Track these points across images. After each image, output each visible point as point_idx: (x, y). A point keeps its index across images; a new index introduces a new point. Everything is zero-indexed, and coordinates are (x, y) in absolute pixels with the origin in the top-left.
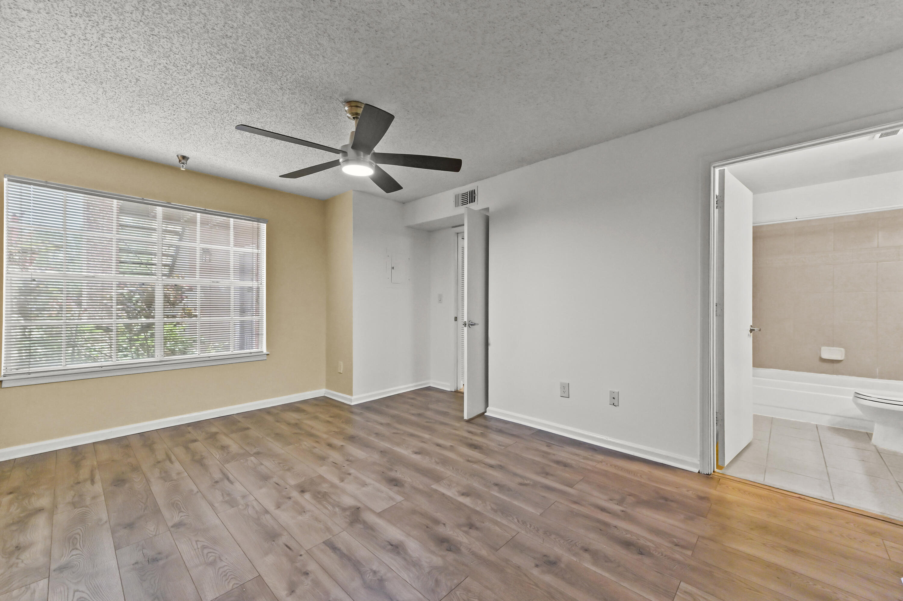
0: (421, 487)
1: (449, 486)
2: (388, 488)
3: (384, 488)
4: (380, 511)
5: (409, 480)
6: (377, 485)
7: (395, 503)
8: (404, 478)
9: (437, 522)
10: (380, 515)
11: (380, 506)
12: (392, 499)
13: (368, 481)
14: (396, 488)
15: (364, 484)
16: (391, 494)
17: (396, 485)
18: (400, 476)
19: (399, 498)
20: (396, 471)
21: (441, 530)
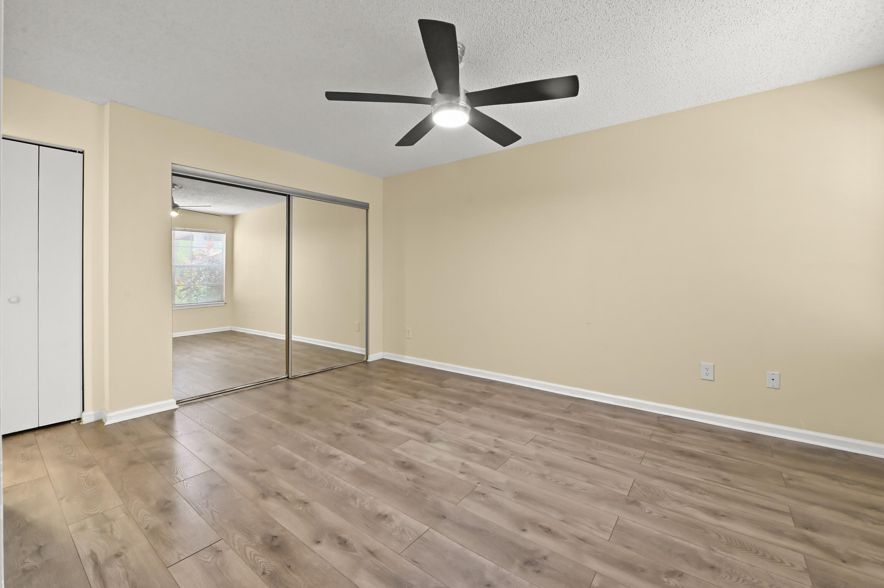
0: (376, 462)
1: (346, 465)
2: (410, 459)
3: (414, 459)
4: (409, 441)
5: (390, 469)
6: (423, 462)
7: (399, 446)
8: (396, 471)
9: (364, 436)
10: (410, 438)
11: (410, 444)
12: (404, 450)
13: (434, 465)
14: (403, 459)
15: (436, 461)
16: (405, 454)
17: (403, 462)
18: (401, 473)
19: (397, 450)
20: (408, 480)
21: (361, 432)
